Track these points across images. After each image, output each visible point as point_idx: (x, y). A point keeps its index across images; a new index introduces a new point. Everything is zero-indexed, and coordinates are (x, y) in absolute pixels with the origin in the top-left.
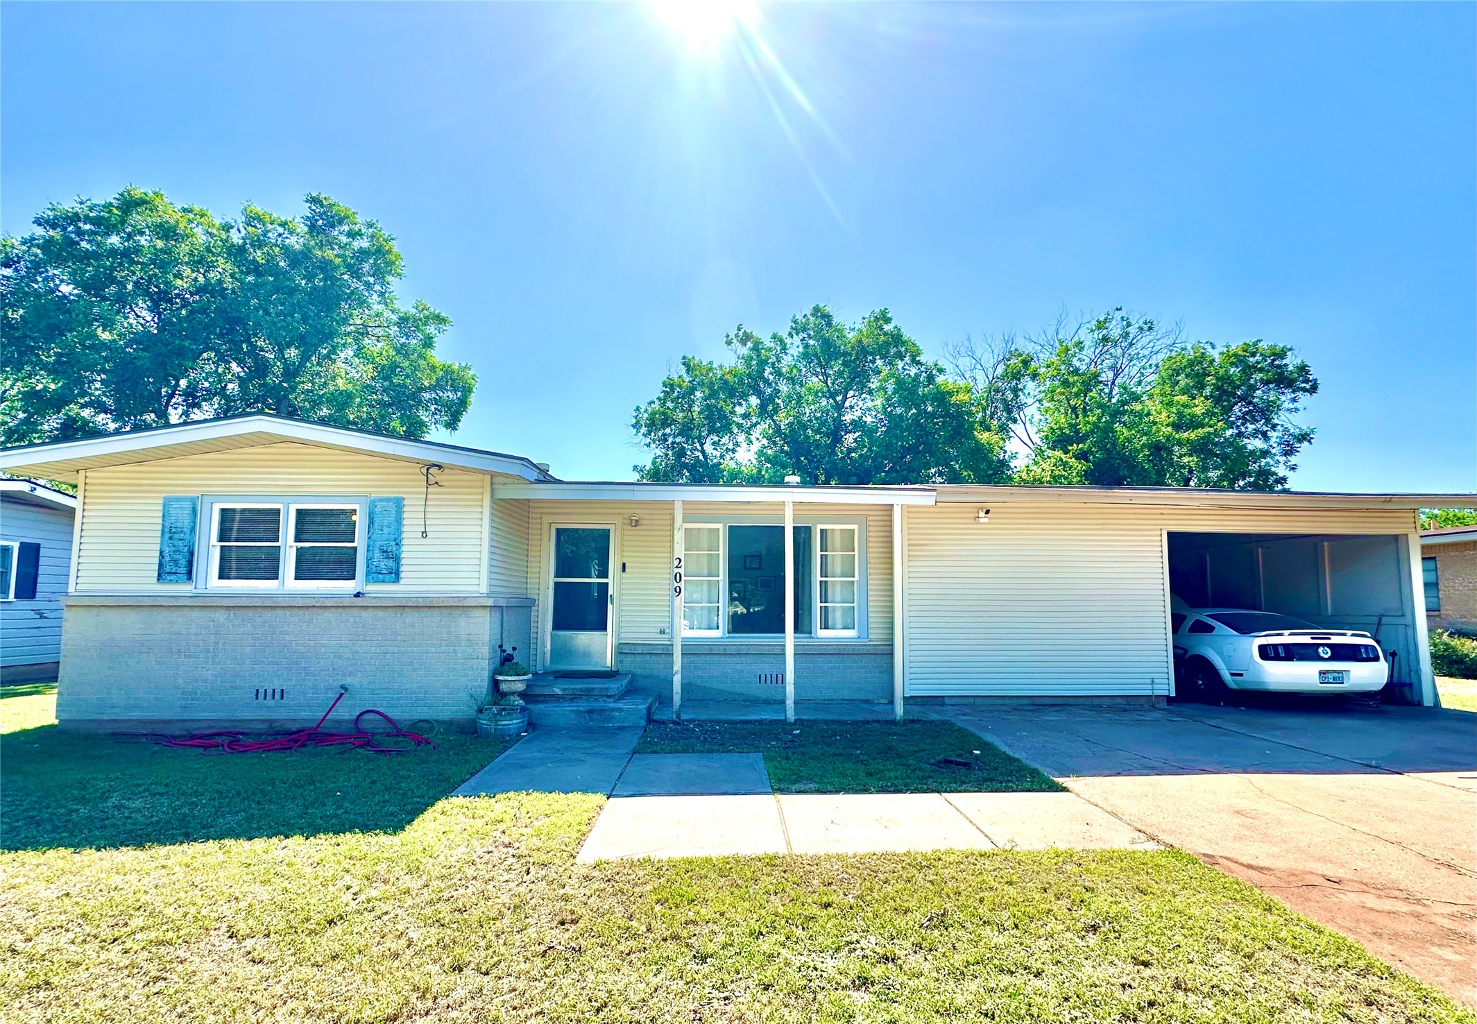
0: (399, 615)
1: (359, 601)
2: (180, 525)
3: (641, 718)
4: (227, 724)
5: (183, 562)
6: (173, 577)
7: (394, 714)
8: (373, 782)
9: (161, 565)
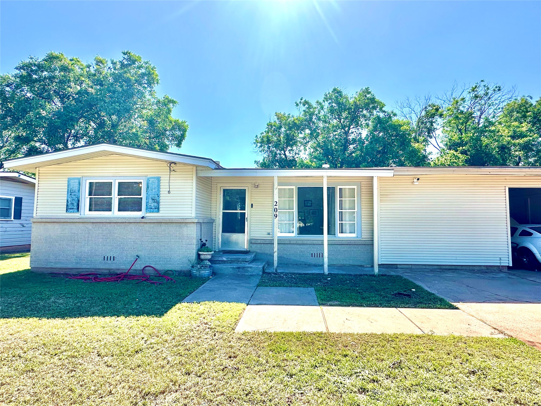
0: (159, 226)
1: (143, 220)
2: (74, 189)
3: (260, 271)
4: (93, 270)
5: (75, 204)
6: (72, 210)
7: (158, 267)
8: (150, 295)
9: (67, 205)
